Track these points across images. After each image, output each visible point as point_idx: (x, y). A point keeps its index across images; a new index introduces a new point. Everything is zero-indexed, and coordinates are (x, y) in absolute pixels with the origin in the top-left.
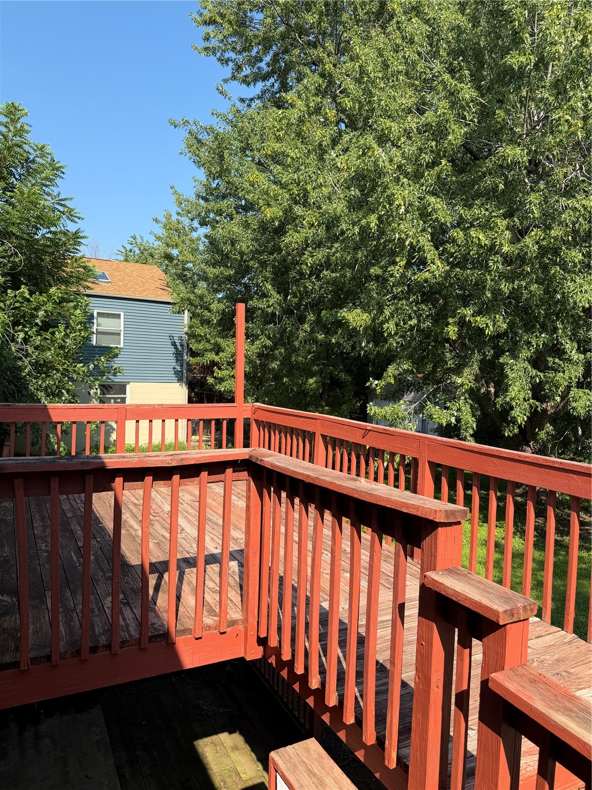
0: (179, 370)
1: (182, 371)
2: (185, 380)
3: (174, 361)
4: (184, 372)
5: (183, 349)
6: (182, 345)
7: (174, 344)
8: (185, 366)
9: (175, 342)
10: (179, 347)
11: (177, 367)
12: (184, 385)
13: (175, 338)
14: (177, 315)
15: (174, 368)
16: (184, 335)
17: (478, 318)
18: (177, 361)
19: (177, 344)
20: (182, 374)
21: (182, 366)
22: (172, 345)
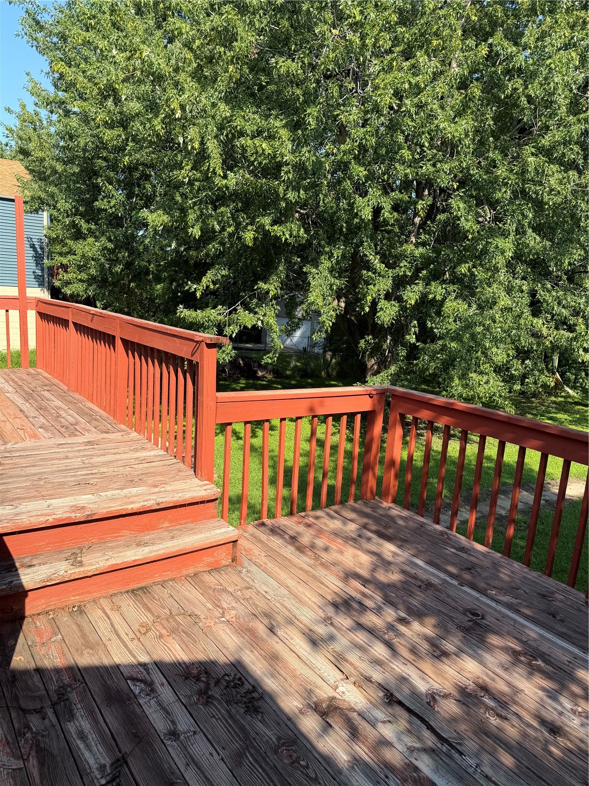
0: (40, 274)
1: (43, 276)
2: (46, 285)
3: (34, 264)
4: (46, 276)
5: (43, 252)
6: (42, 248)
7: (33, 246)
8: (46, 270)
9: (34, 245)
10: (39, 250)
11: (37, 271)
12: (45, 290)
13: (33, 240)
14: (30, 215)
15: (34, 272)
16: (44, 238)
17: (276, 227)
18: (37, 264)
19: (37, 246)
20: (43, 279)
21: (42, 270)
22: (31, 247)
